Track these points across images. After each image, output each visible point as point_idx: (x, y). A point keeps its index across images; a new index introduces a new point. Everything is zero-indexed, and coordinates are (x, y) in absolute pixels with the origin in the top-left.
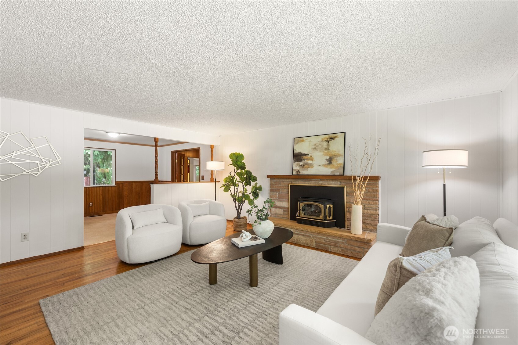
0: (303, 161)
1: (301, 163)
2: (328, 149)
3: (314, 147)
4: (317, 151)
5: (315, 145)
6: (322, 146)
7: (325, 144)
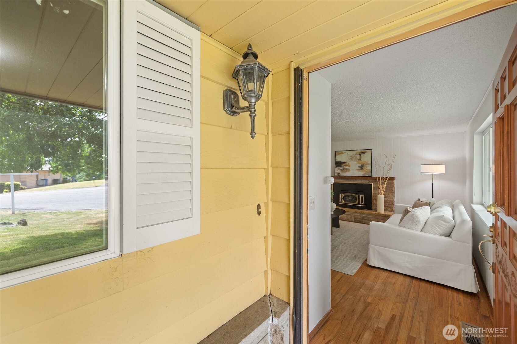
0: (343, 167)
1: (341, 168)
2: (361, 160)
3: (350, 158)
4: (353, 160)
5: (351, 156)
6: (356, 157)
7: (358, 156)
